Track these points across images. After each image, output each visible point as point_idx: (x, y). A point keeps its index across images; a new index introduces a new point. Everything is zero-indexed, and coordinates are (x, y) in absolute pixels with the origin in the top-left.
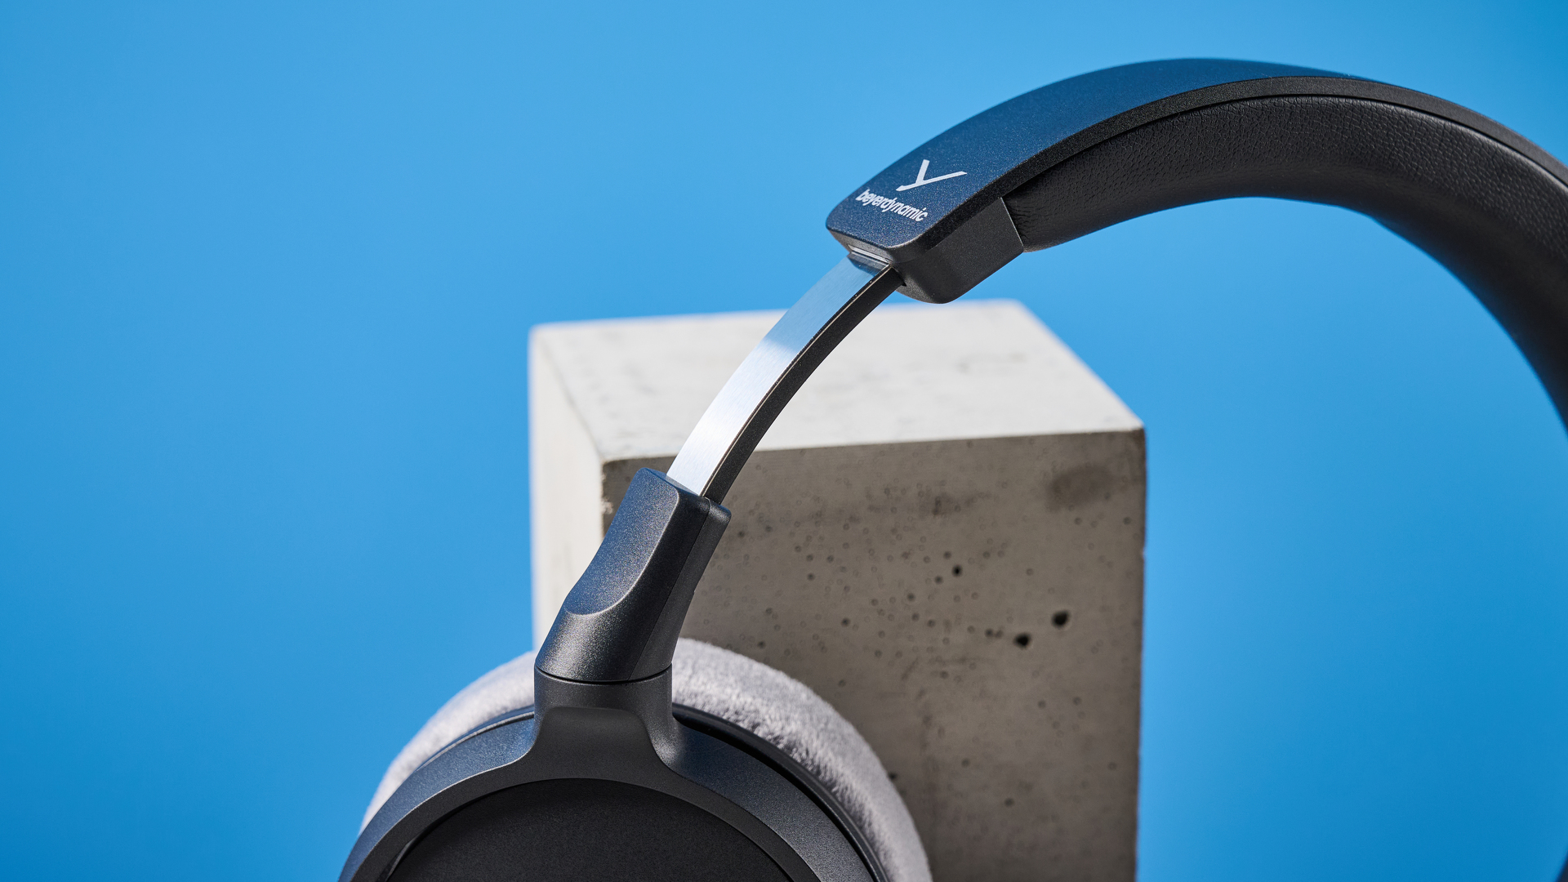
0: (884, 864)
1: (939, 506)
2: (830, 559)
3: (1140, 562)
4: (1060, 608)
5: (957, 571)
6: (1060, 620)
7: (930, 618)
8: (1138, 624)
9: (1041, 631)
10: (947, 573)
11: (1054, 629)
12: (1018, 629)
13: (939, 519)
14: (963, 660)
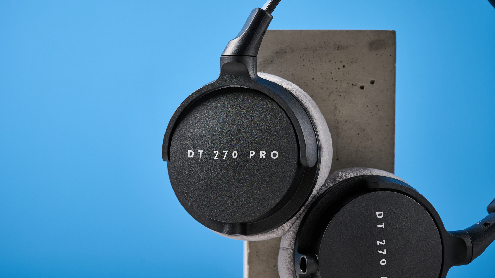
0: (315, 122)
1: (339, 48)
2: (309, 61)
3: (395, 68)
4: (372, 79)
5: (344, 67)
6: (372, 82)
7: (336, 79)
8: (394, 85)
9: (367, 85)
10: (341, 67)
11: (371, 85)
12: (361, 84)
13: (339, 51)
14: (346, 92)
